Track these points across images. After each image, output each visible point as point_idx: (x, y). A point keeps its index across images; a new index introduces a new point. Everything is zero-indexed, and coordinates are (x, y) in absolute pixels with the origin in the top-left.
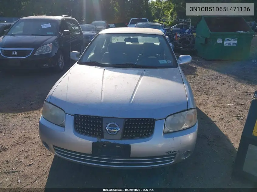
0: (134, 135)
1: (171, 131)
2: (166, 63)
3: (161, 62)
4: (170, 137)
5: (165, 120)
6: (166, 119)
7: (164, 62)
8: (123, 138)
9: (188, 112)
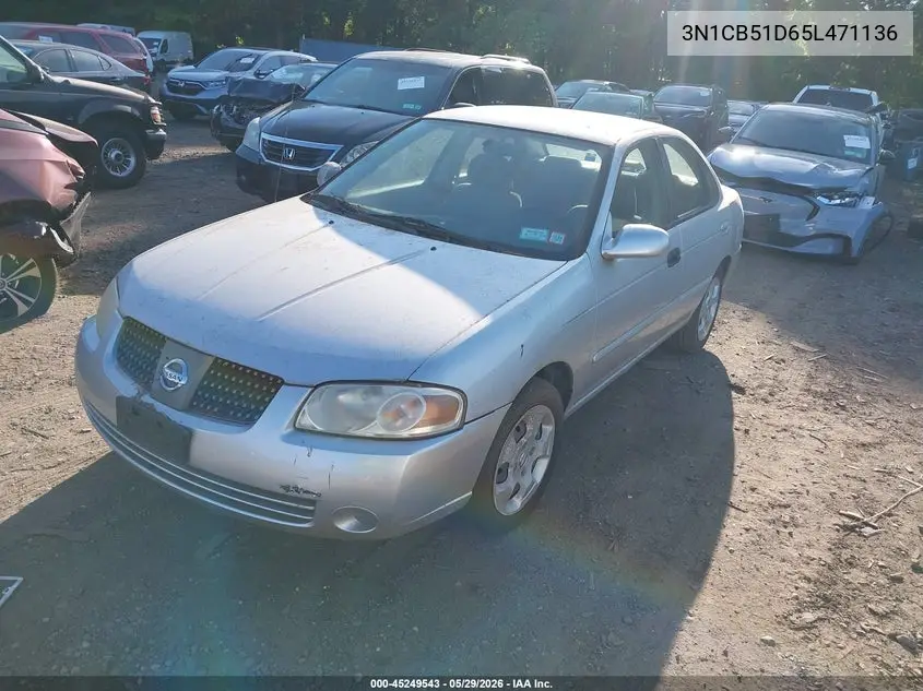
0: (216, 410)
1: (319, 428)
2: (543, 239)
3: (527, 234)
4: (303, 444)
5: (310, 389)
6: (316, 387)
7: (538, 236)
8: (190, 408)
9: (405, 391)
